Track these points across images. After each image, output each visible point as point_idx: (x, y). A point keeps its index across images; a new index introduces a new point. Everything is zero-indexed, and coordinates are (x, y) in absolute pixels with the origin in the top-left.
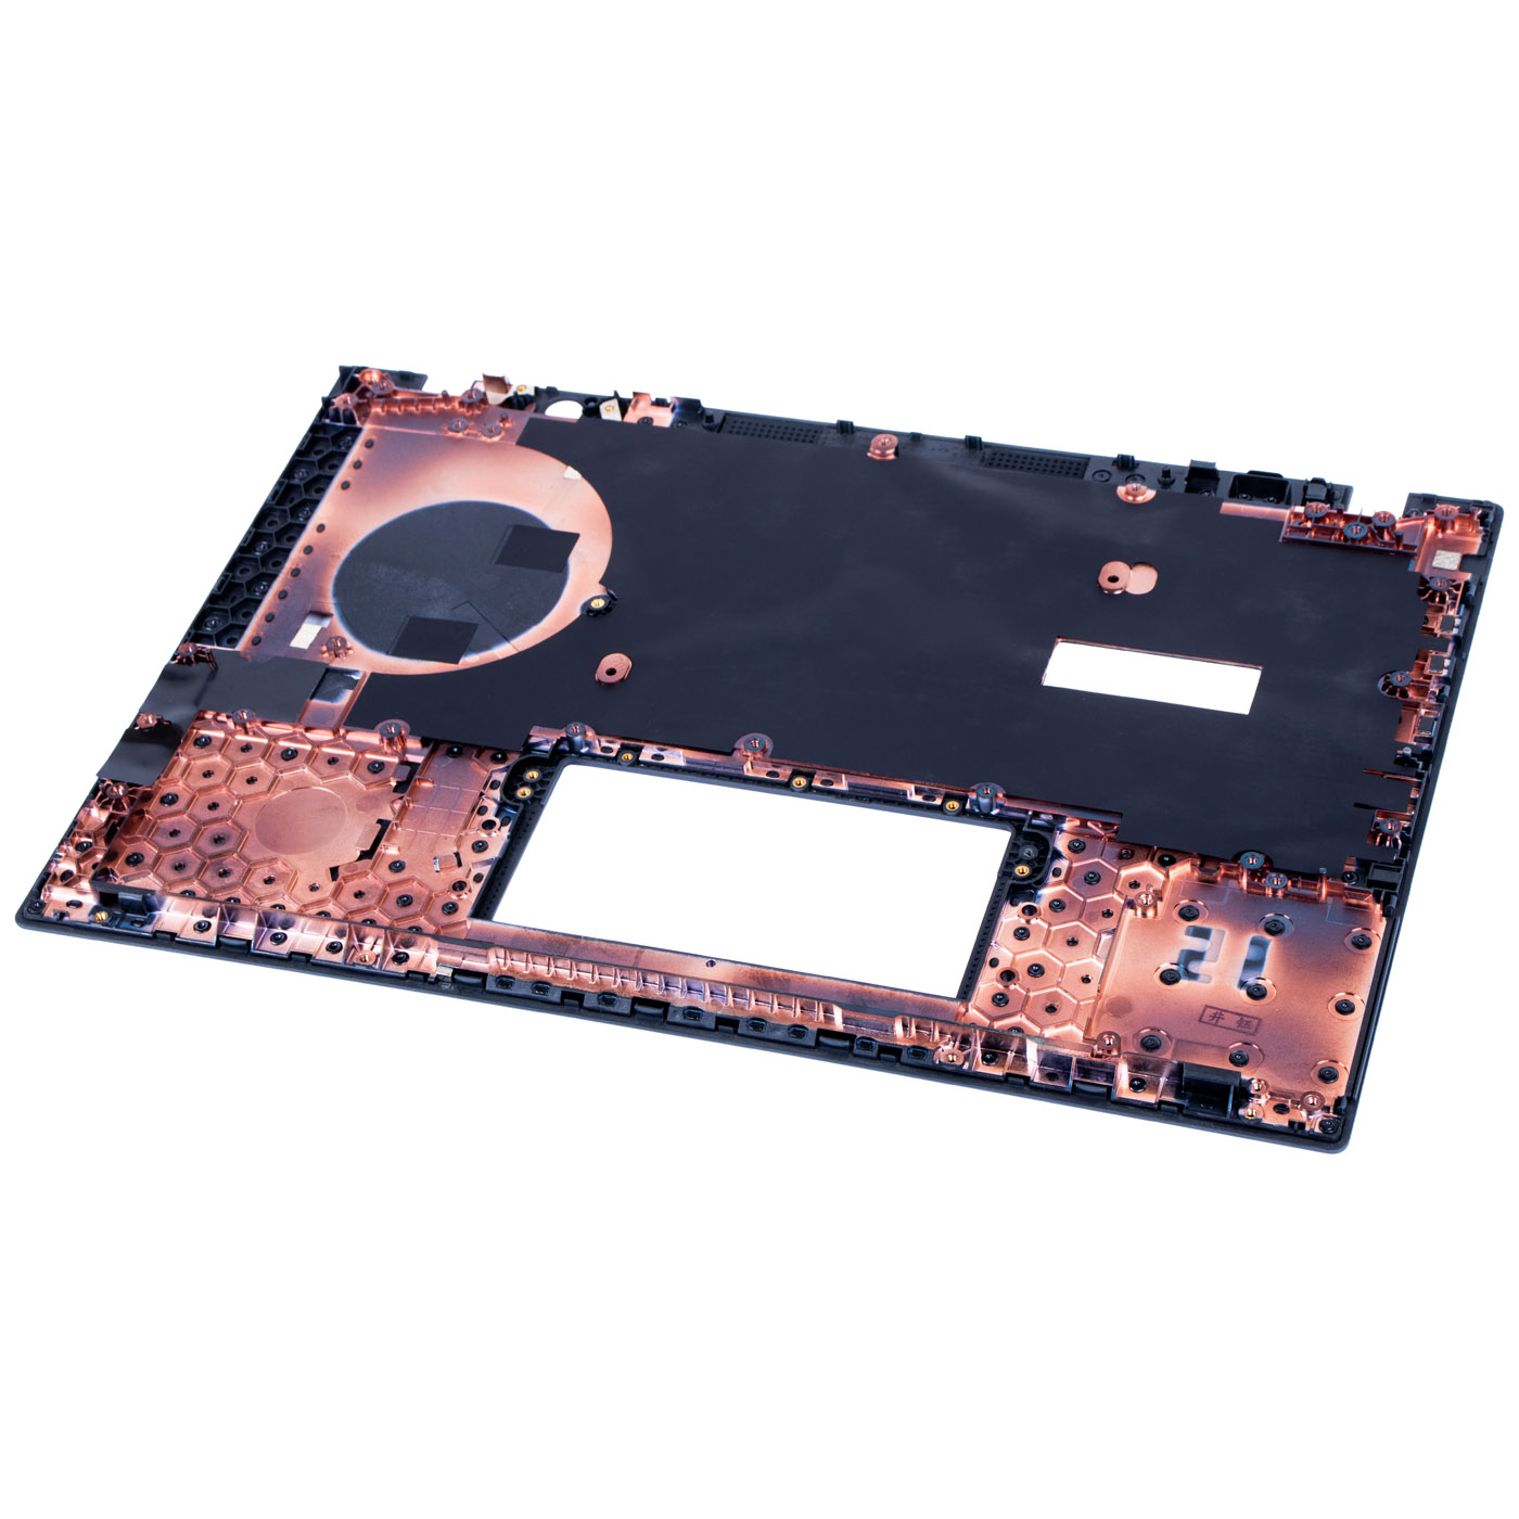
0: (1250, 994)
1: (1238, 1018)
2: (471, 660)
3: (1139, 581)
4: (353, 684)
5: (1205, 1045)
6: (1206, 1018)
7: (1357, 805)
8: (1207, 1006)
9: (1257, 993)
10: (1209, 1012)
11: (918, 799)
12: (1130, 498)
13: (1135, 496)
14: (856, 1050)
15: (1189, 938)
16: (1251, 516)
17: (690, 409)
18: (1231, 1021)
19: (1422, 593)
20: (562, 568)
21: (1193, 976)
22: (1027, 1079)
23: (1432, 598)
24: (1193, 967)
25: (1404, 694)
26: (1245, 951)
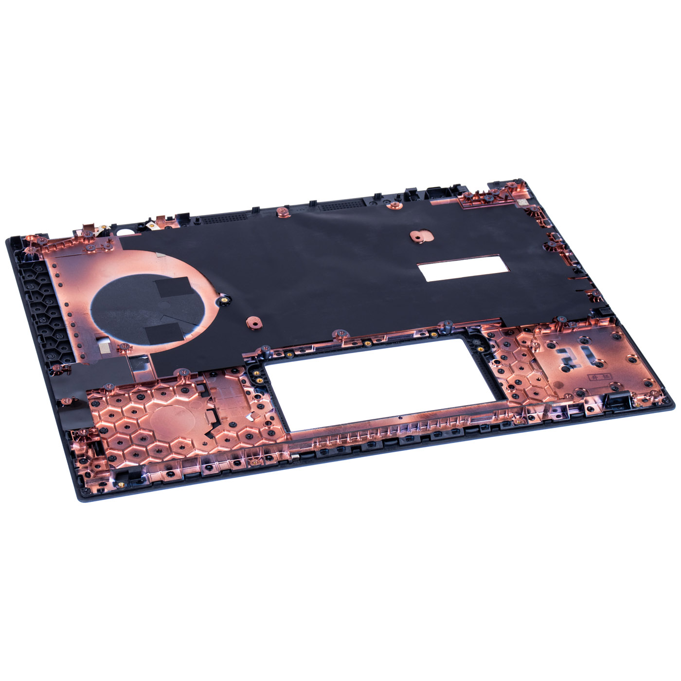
0: (598, 366)
1: (602, 375)
2: (189, 337)
3: (426, 237)
4: (147, 360)
5: (600, 388)
6: (591, 379)
7: (577, 291)
8: (588, 375)
9: (599, 365)
10: (591, 377)
11: (419, 336)
12: (393, 208)
13: (395, 207)
14: (482, 431)
15: (560, 354)
16: (444, 203)
17: (184, 218)
18: (600, 377)
19: (529, 214)
20: (192, 292)
21: (573, 367)
22: (552, 420)
23: (534, 215)
24: (571, 363)
25: (556, 250)
26: (583, 353)
